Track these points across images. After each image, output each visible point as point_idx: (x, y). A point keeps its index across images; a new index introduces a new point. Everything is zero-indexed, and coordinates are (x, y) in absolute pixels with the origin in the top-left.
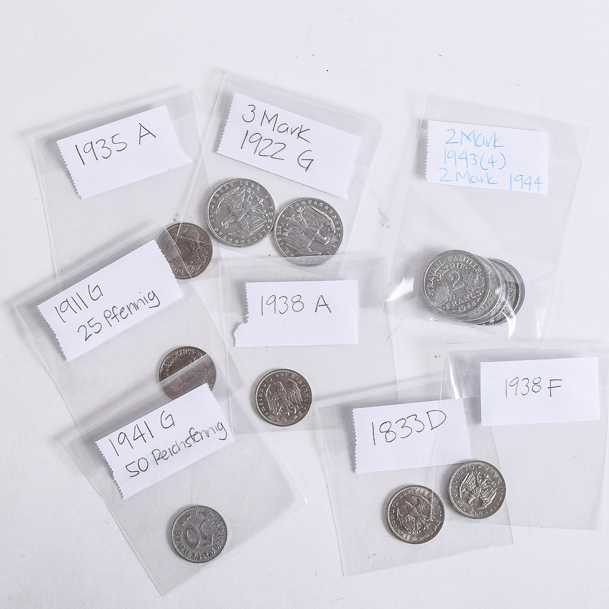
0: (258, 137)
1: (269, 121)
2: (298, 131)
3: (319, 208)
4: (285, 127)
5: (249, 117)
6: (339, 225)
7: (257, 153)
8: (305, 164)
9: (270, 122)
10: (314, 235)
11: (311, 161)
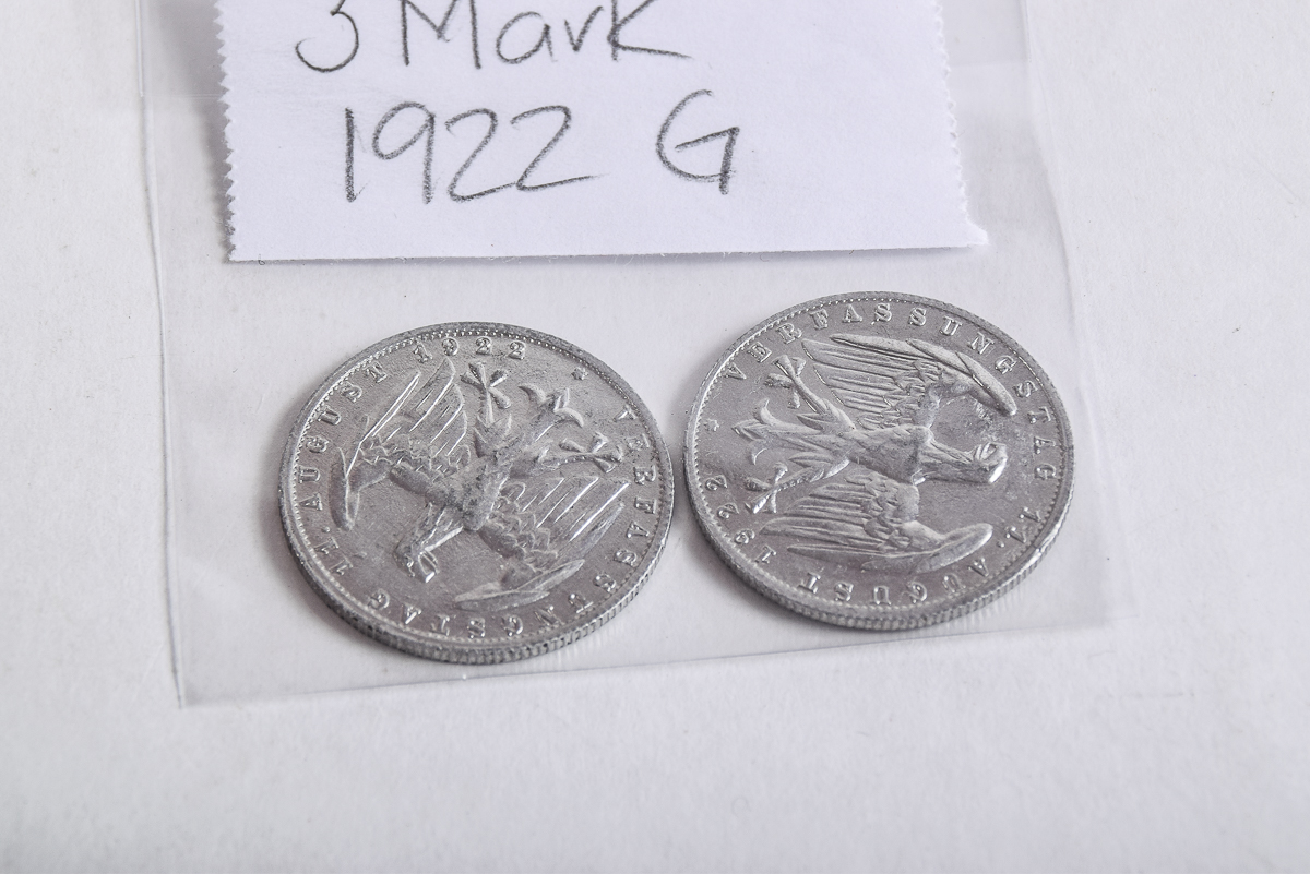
0: (412, 121)
1: (440, 31)
2: (603, 24)
3: (882, 328)
4: (527, 33)
5: (330, 42)
6: (1025, 369)
7: (440, 193)
8: (707, 159)
9: (448, 34)
10: (914, 458)
11: (726, 139)
